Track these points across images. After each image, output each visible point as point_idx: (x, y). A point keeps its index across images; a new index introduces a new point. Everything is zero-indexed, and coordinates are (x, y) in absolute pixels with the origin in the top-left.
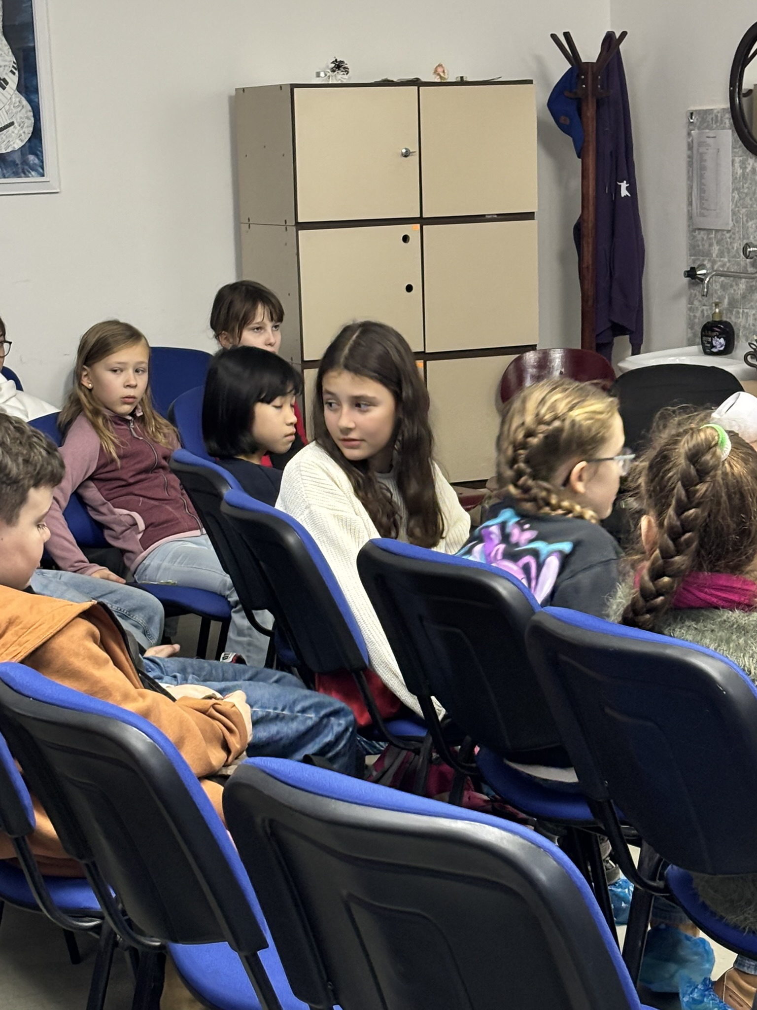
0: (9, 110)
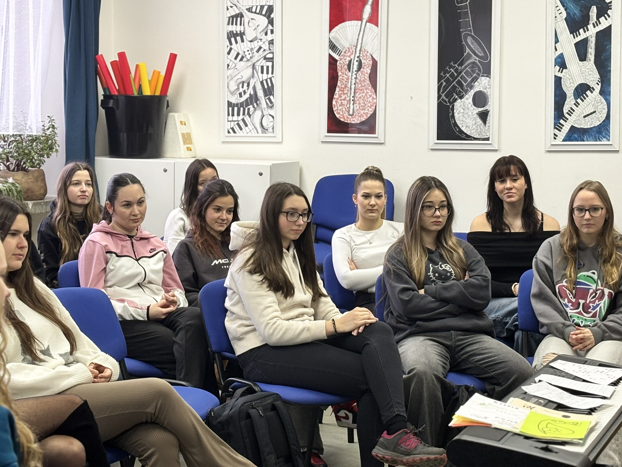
0: (594, 104)
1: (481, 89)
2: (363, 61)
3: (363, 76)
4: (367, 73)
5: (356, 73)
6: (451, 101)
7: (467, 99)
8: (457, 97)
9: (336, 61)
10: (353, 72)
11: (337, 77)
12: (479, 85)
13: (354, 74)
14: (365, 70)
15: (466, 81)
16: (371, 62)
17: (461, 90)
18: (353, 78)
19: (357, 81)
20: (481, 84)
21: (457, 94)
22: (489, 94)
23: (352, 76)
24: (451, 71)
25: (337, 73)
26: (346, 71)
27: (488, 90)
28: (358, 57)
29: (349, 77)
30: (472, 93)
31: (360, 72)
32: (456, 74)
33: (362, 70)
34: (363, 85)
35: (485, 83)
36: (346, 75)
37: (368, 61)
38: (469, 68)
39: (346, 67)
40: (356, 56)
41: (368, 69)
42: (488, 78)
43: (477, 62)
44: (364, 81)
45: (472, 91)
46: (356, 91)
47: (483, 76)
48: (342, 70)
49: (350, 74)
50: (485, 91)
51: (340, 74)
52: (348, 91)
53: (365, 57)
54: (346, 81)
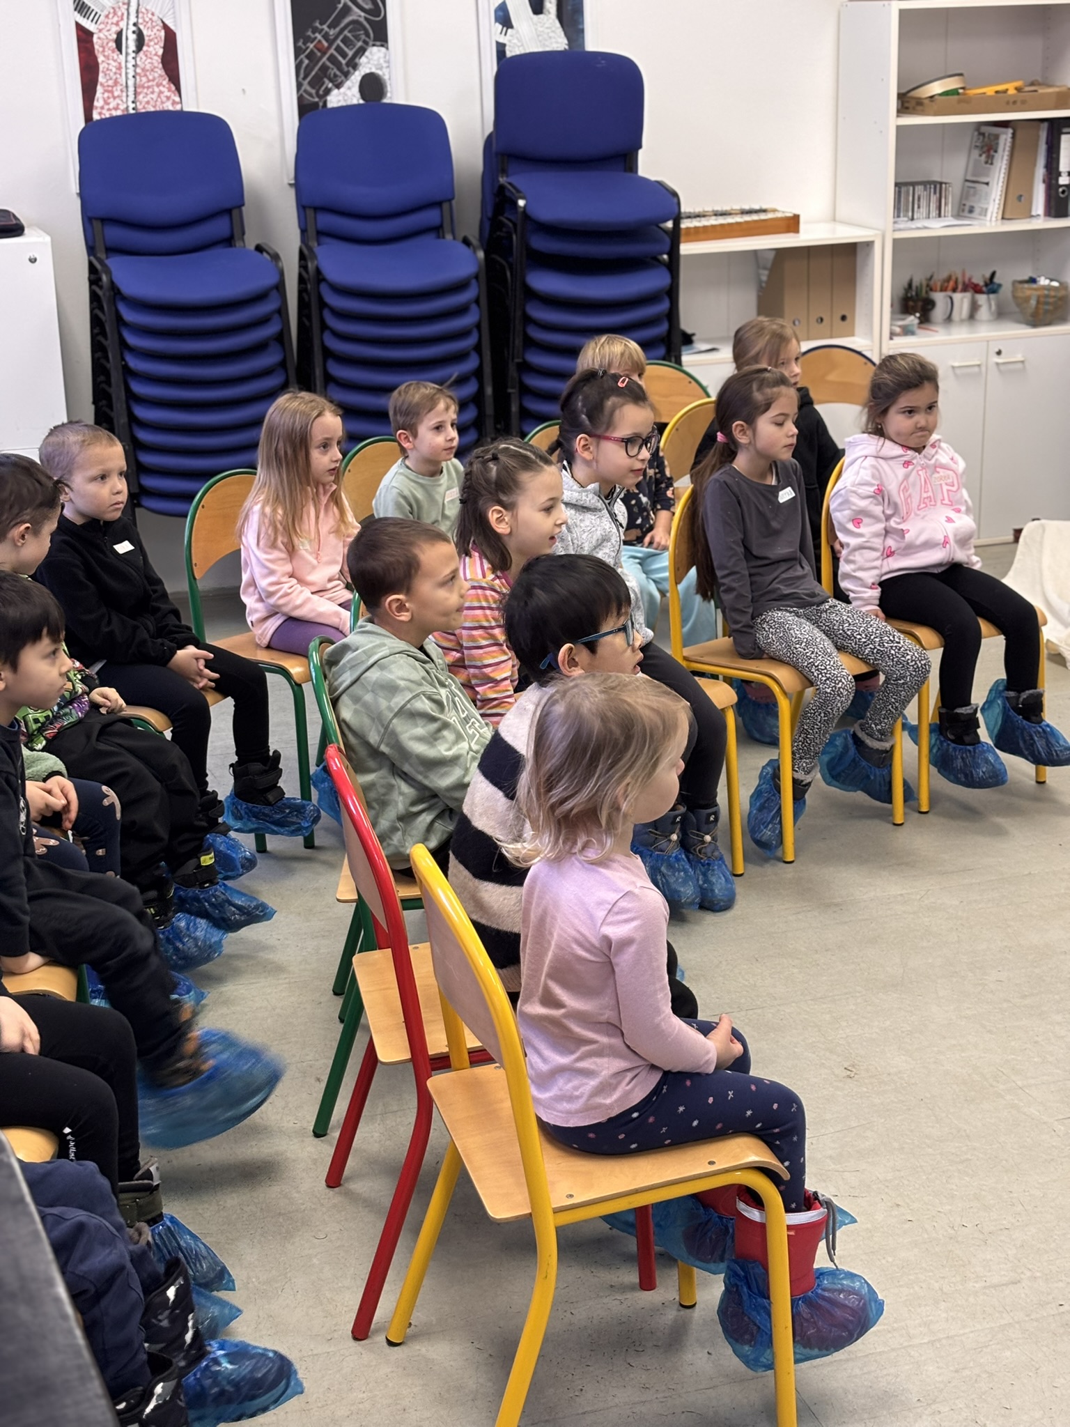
1: (374, 70)
2: (145, 32)
3: (149, 60)
4: (156, 55)
5: (133, 55)
6: (321, 92)
7: (349, 88)
8: (330, 85)
9: (91, 34)
10: (127, 54)
11: (96, 65)
12: (369, 63)
13: (130, 58)
14: (151, 49)
15: (344, 55)
16: (163, 33)
17: (338, 73)
18: (130, 65)
19: (138, 70)
20: (373, 59)
21: (331, 81)
22: (386, 77)
23: (126, 61)
24: (316, 38)
25: (96, 58)
26: (113, 52)
27: (385, 70)
28: (135, 25)
29: (120, 64)
30: (356, 77)
31: (141, 54)
32: (326, 44)
33: (145, 48)
34: (151, 78)
35: (379, 58)
36: (115, 61)
37: (155, 30)
38: (350, 32)
39: (113, 45)
40: (131, 22)
41: (157, 47)
42: (383, 49)
43: (362, 20)
44: (152, 70)
45: (357, 73)
46: (139, 90)
47: (374, 45)
48: (104, 51)
49: (122, 58)
50: (379, 72)
51: (101, 59)
52: (122, 91)
53: (149, 24)
54: (115, 73)
